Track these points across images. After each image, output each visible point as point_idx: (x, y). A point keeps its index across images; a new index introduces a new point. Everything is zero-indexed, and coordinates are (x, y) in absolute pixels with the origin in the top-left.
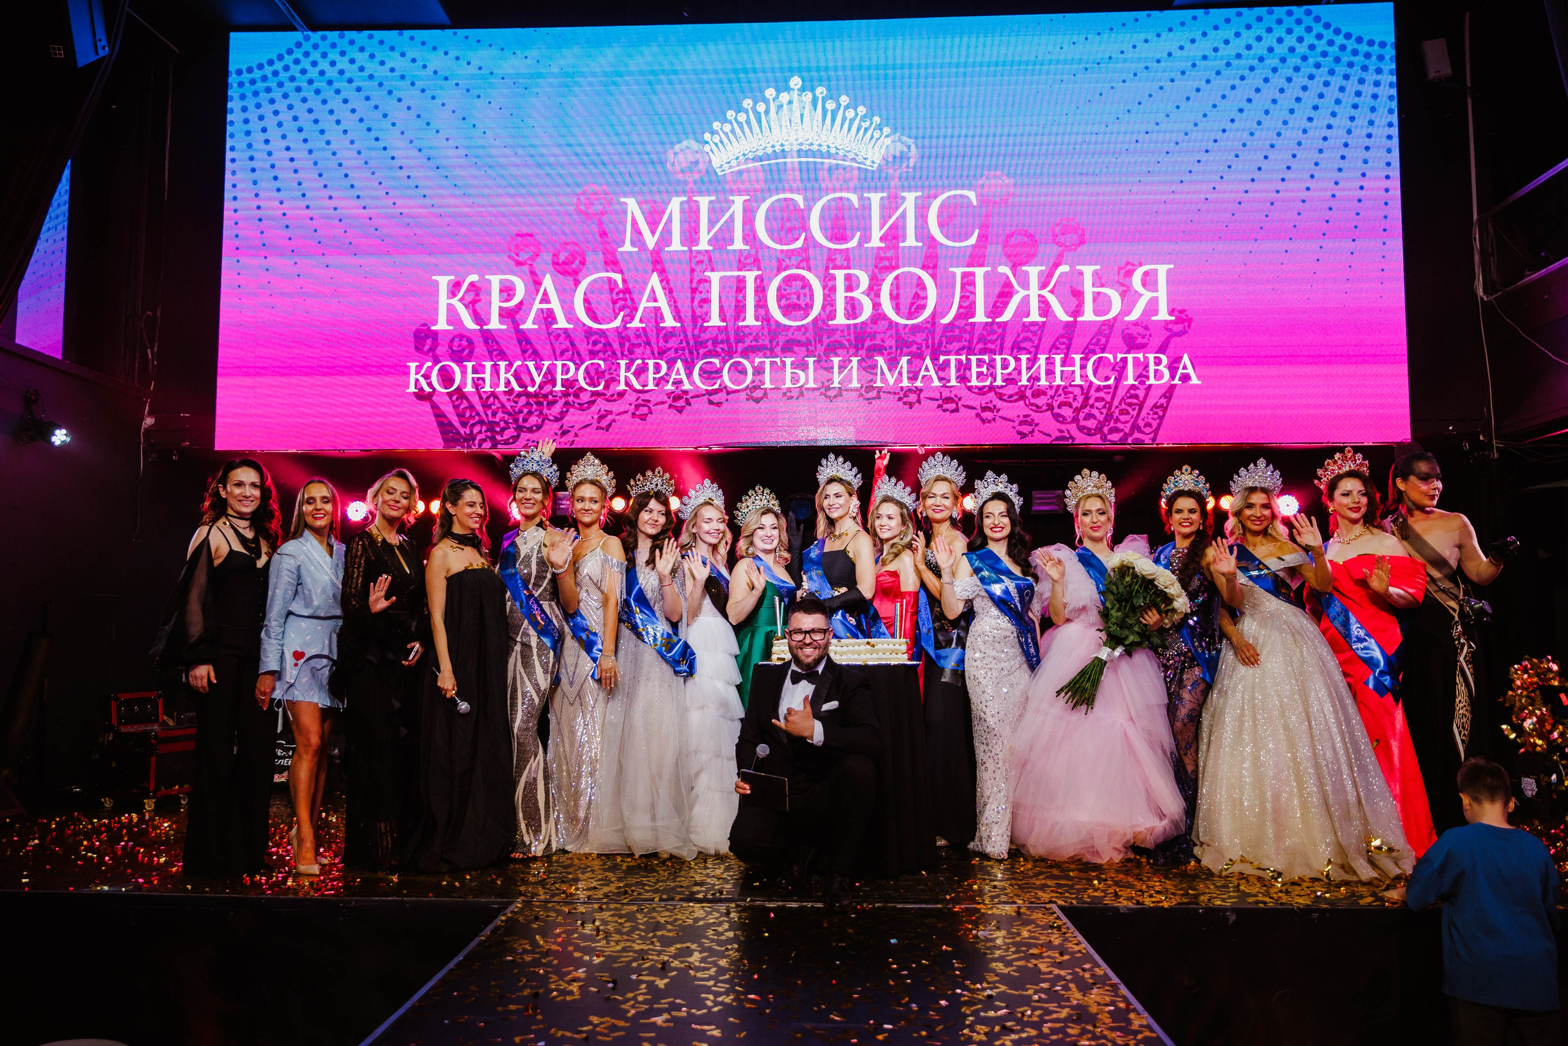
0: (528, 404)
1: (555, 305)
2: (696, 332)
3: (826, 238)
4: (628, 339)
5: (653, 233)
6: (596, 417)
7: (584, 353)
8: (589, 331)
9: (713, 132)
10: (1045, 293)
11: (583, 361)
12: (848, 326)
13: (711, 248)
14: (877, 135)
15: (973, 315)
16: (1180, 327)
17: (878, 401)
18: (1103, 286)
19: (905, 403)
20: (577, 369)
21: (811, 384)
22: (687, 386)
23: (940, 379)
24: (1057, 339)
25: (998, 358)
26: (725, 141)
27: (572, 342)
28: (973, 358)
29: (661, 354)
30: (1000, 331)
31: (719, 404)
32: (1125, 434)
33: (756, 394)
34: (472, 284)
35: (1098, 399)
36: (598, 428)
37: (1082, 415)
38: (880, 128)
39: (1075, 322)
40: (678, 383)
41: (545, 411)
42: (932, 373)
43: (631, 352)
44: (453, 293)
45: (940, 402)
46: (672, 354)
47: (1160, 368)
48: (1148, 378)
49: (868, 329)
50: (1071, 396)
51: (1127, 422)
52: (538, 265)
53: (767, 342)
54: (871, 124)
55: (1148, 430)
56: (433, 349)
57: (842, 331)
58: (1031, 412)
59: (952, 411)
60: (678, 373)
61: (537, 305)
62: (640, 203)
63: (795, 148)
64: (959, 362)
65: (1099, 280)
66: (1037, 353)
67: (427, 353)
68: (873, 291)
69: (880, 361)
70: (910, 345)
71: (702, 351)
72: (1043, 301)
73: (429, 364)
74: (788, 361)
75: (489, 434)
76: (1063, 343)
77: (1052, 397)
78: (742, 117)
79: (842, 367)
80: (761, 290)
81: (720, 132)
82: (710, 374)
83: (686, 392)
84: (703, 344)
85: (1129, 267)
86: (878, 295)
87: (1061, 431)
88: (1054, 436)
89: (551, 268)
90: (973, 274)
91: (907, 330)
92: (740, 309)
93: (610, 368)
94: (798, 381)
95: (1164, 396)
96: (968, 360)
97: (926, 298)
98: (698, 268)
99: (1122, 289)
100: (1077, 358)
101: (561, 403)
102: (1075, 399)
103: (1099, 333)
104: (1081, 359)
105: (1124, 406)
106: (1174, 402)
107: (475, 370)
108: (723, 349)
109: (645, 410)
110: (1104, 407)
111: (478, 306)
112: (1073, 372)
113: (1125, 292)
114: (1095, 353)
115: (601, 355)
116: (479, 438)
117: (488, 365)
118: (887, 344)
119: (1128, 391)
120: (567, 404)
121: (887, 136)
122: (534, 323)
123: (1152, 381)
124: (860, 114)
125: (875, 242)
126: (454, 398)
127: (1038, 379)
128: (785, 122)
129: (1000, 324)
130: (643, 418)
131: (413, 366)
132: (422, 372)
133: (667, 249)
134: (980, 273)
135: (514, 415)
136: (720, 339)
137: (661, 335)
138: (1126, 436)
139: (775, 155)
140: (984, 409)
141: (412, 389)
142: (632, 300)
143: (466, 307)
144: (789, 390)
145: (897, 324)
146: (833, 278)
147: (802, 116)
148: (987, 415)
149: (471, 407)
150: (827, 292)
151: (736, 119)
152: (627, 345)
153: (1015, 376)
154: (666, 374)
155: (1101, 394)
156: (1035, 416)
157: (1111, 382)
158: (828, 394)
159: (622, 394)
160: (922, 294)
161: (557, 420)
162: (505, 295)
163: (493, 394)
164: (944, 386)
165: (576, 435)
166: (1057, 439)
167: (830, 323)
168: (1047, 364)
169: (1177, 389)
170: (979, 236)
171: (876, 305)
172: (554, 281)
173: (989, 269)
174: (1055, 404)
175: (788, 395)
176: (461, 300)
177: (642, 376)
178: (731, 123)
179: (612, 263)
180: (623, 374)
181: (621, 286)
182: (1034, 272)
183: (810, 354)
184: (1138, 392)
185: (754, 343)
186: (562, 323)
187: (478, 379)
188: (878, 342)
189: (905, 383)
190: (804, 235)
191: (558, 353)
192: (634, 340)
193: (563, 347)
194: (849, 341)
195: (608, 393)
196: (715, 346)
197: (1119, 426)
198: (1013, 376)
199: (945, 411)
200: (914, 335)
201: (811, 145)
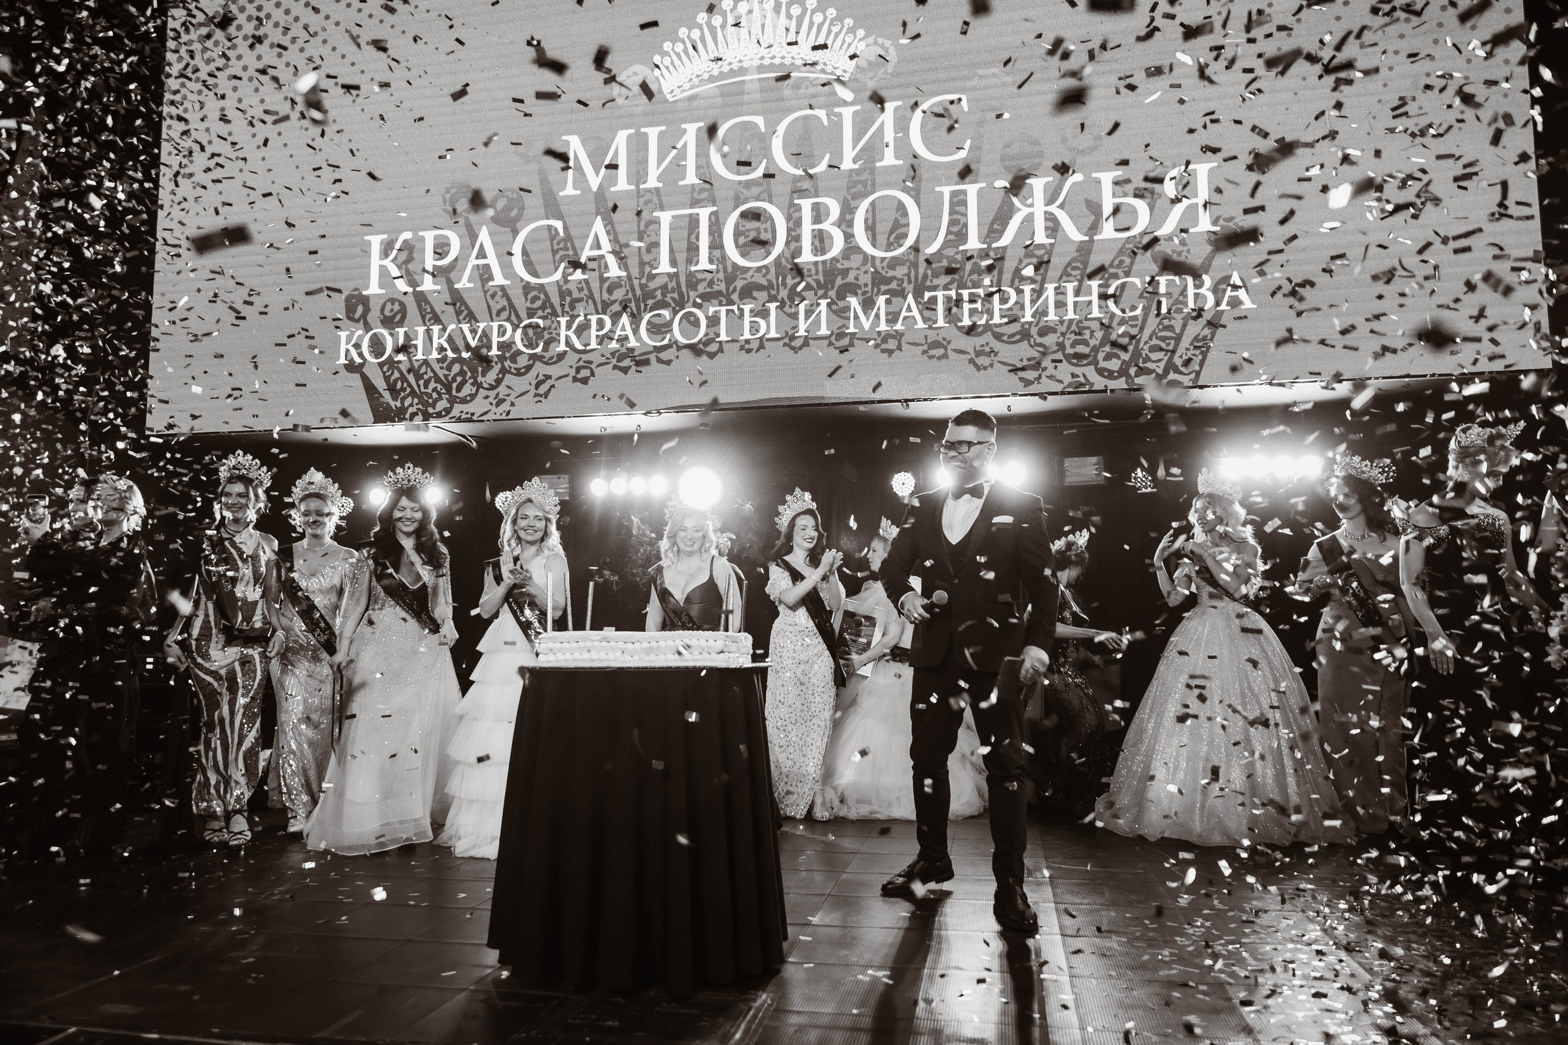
0: (462, 373)
1: (492, 260)
2: (644, 281)
3: (790, 162)
4: (570, 293)
5: (597, 170)
6: (534, 382)
7: (523, 314)
8: (527, 288)
9: (665, 54)
10: (1053, 209)
11: (520, 321)
12: (816, 263)
13: (660, 185)
14: (848, 40)
15: (964, 241)
17: (851, 350)
18: (1125, 195)
19: (883, 351)
20: (514, 330)
21: (773, 334)
22: (633, 343)
23: (925, 320)
24: (1069, 264)
26: (676, 61)
27: (509, 300)
28: (965, 294)
29: (605, 307)
30: (997, 258)
31: (668, 363)
32: (1157, 375)
33: (709, 348)
34: (405, 241)
35: (1121, 335)
36: (536, 395)
37: (1101, 356)
38: (852, 30)
39: (1092, 241)
40: (623, 339)
41: (480, 379)
42: (915, 312)
43: (572, 307)
44: (385, 254)
45: (925, 347)
46: (616, 307)
47: (1202, 291)
48: (1186, 304)
49: (839, 266)
50: (1088, 332)
51: (1160, 360)
52: (474, 217)
53: (722, 287)
54: (842, 26)
55: (1187, 369)
56: (364, 316)
57: (809, 270)
58: (1036, 354)
59: (940, 358)
60: (623, 329)
61: (473, 261)
62: (583, 142)
63: (756, 63)
64: (948, 299)
65: (1120, 189)
66: (1043, 282)
67: (357, 321)
68: (845, 222)
69: (854, 302)
70: (888, 281)
71: (650, 302)
72: (1050, 218)
73: (360, 332)
74: (747, 308)
75: (420, 406)
76: (1076, 268)
77: (1063, 334)
78: (695, 34)
79: (808, 313)
80: (716, 227)
81: (672, 54)
82: (658, 329)
83: (632, 350)
84: (650, 295)
85: (1159, 170)
86: (850, 224)
87: (1073, 375)
88: (1066, 383)
90: (965, 193)
91: (885, 264)
92: (692, 251)
93: (550, 327)
94: (757, 331)
95: (1207, 326)
96: (959, 296)
97: (907, 225)
98: (645, 209)
99: (1152, 198)
100: (1094, 285)
101: (497, 368)
102: (1092, 336)
103: (1121, 252)
104: (1100, 286)
105: (1155, 342)
106: (1221, 333)
107: (407, 337)
108: (673, 299)
109: (585, 373)
110: (1129, 344)
111: (411, 266)
112: (1090, 302)
113: (1155, 201)
114: (1116, 277)
115: (540, 313)
116: (411, 410)
117: (421, 330)
118: (861, 282)
119: (1160, 323)
120: (504, 371)
121: (860, 39)
122: (469, 281)
123: (1191, 308)
124: (830, 17)
125: (848, 164)
126: (385, 369)
127: (1045, 313)
128: (744, 32)
129: (997, 250)
130: (585, 381)
131: (343, 335)
132: (353, 342)
133: (612, 189)
134: (972, 190)
135: (447, 385)
136: (670, 286)
137: (606, 285)
138: (1158, 378)
139: (732, 73)
140: (978, 354)
141: (342, 360)
142: (574, 249)
143: (400, 267)
144: (747, 341)
145: (873, 258)
146: (799, 208)
147: (763, 26)
148: (983, 361)
149: (403, 377)
150: (791, 225)
151: (689, 37)
152: (568, 299)
154: (611, 331)
155: (1126, 328)
156: (1044, 360)
157: (1138, 312)
158: (793, 344)
159: (561, 356)
160: (903, 221)
161: (492, 388)
162: (439, 251)
163: (426, 362)
164: (930, 327)
165: (513, 404)
166: (1069, 385)
167: (795, 261)
168: (1057, 294)
169: (1224, 316)
170: (971, 147)
171: (849, 236)
172: (490, 234)
173: (984, 185)
174: (1068, 343)
175: (746, 347)
176: (393, 261)
177: (584, 334)
178: (684, 43)
179: (553, 208)
180: (563, 332)
181: (562, 234)
182: (1039, 185)
183: (772, 299)
184: (1173, 322)
185: (708, 290)
186: (499, 279)
187: (411, 346)
188: (850, 278)
189: (883, 327)
190: (765, 161)
191: (494, 312)
192: (576, 294)
193: (500, 306)
194: (817, 281)
195: (547, 355)
196: (664, 295)
197: (1150, 365)
198: (1015, 312)
199: (931, 357)
200: (894, 269)
201: (773, 57)
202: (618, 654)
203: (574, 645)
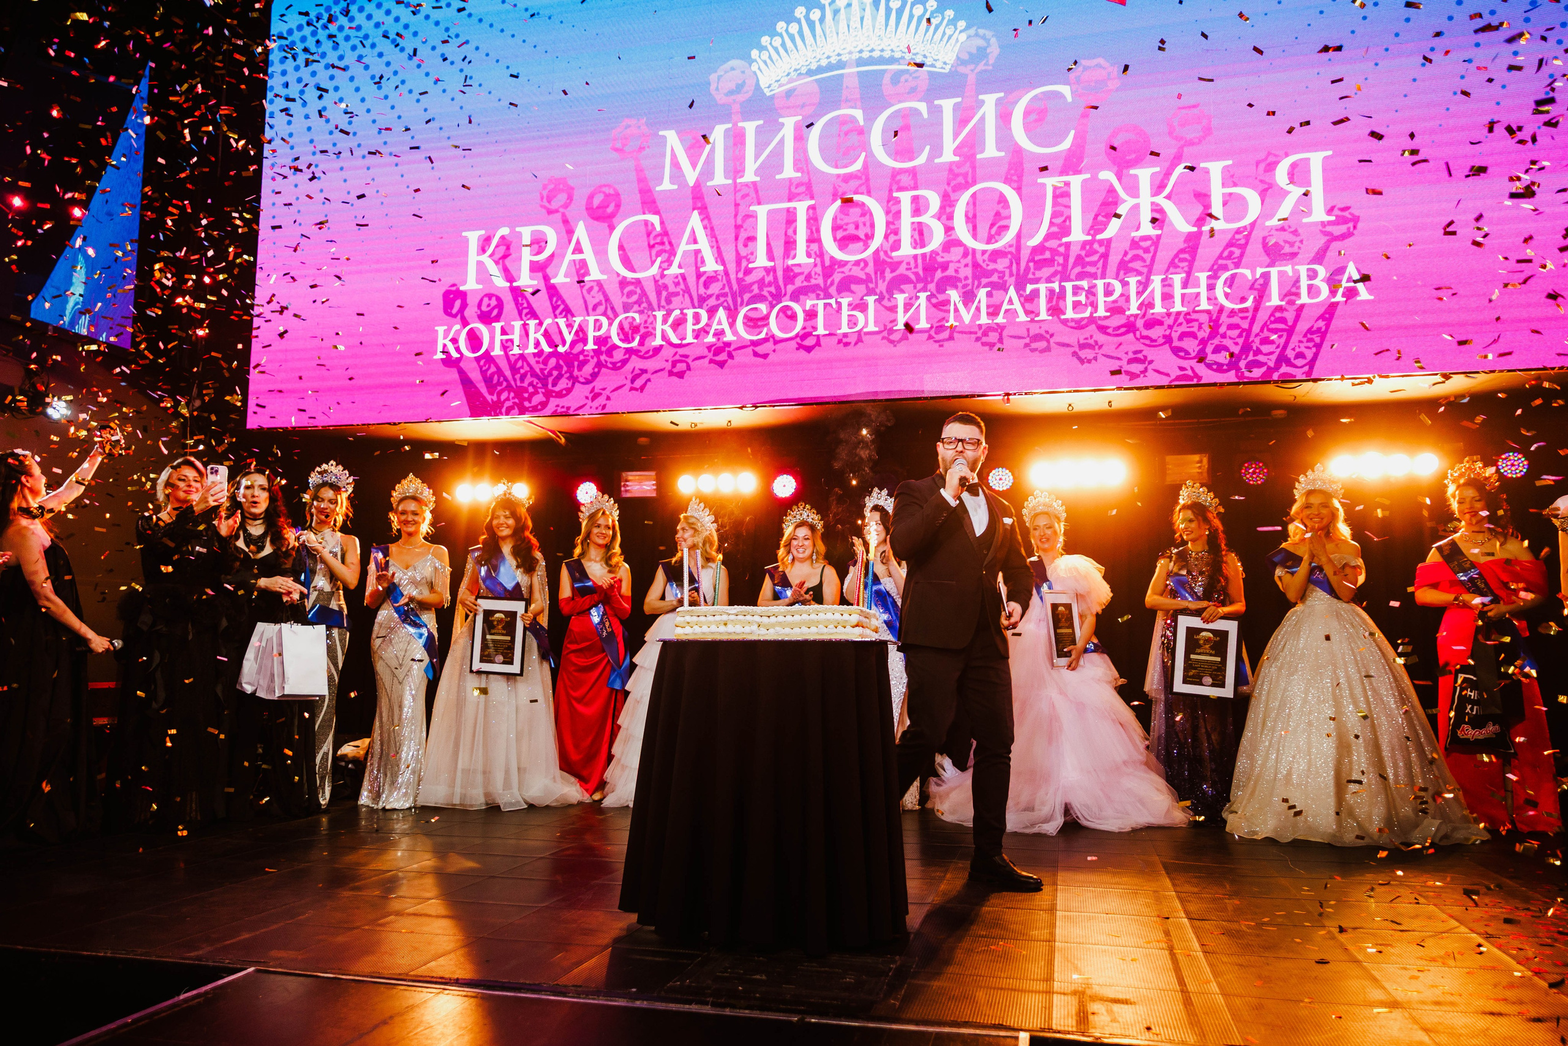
0: (558, 367)
1: (588, 255)
2: (741, 275)
3: (889, 155)
4: (666, 287)
5: (694, 165)
6: (630, 377)
7: (619, 307)
8: (623, 283)
9: (762, 48)
10: (1160, 200)
11: (616, 315)
12: (915, 257)
13: (758, 179)
14: (949, 32)
15: (1067, 231)
16: (1341, 229)
17: (951, 343)
18: (1235, 185)
19: (984, 344)
20: (610, 324)
21: (872, 327)
22: (729, 337)
23: (1027, 313)
24: (1176, 256)
25: (1100, 284)
26: (775, 56)
27: (605, 294)
28: (1069, 286)
29: (702, 300)
30: (1102, 250)
31: (765, 356)
32: (1269, 368)
33: (806, 342)
34: (503, 237)
35: (1231, 327)
36: (632, 389)
37: (1209, 349)
38: (953, 22)
39: (1200, 233)
40: (719, 334)
41: (576, 373)
42: (1017, 305)
43: (669, 301)
44: (483, 250)
45: (1027, 340)
46: (712, 302)
47: (1317, 282)
48: (1298, 295)
49: (939, 259)
50: (1196, 324)
51: (1272, 353)
52: (570, 213)
53: (820, 281)
54: (943, 19)
55: (1300, 362)
56: (461, 311)
57: (908, 264)
58: (1142, 347)
59: (1043, 351)
60: (720, 323)
61: (569, 256)
62: (680, 134)
63: (855, 56)
64: (1051, 291)
65: (1230, 178)
66: (1150, 273)
67: (455, 316)
68: (946, 213)
69: (954, 295)
70: (989, 274)
71: (746, 297)
72: (1157, 209)
73: (457, 327)
74: (845, 302)
75: (516, 400)
76: (1182, 260)
77: (1170, 327)
78: (794, 28)
79: (908, 306)
80: (814, 221)
81: (770, 48)
82: (755, 323)
83: (728, 344)
84: (747, 288)
85: (1271, 159)
86: (950, 217)
87: (1182, 369)
88: (1173, 377)
89: (585, 213)
90: (1068, 184)
91: (986, 256)
92: (790, 245)
93: (646, 322)
94: (856, 324)
95: (1321, 317)
96: (1062, 288)
97: (1009, 217)
98: (742, 203)
99: (1263, 187)
100: (1203, 277)
101: (593, 363)
102: (1200, 328)
103: (1230, 244)
104: (1209, 277)
105: (1266, 334)
106: (1336, 323)
107: (504, 332)
108: (770, 293)
109: (681, 367)
110: (1240, 336)
111: (507, 262)
112: (1198, 294)
113: (1266, 190)
114: (1225, 268)
115: (636, 307)
116: (508, 404)
117: (517, 324)
118: (962, 275)
119: (1272, 315)
120: (600, 365)
121: (961, 32)
122: (566, 276)
123: (1304, 299)
124: (930, 9)
125: (948, 156)
126: (482, 363)
127: (1151, 305)
128: (843, 25)
129: (1101, 242)
130: (681, 375)
131: (441, 330)
132: (450, 337)
133: (709, 184)
134: (1076, 182)
135: (544, 380)
136: (767, 280)
137: (703, 279)
138: (1270, 371)
139: (830, 67)
140: (1082, 346)
141: (440, 356)
142: (670, 243)
143: (497, 263)
144: (845, 335)
145: (974, 250)
146: (898, 201)
147: (862, 19)
148: (1086, 354)
149: (499, 371)
150: (890, 218)
151: (787, 31)
152: (664, 294)
153: (1122, 303)
154: (707, 325)
155: (1236, 320)
156: (1150, 353)
157: (1249, 304)
158: (892, 337)
159: (658, 350)
160: (1004, 213)
161: (588, 382)
162: (536, 247)
163: (522, 357)
164: (1032, 321)
165: (608, 398)
166: (1178, 378)
167: (894, 254)
168: (1164, 286)
169: (1339, 307)
170: (1075, 138)
171: (949, 229)
172: (587, 229)
173: (1088, 176)
174: (1175, 336)
175: (844, 342)
177: (680, 328)
178: (781, 36)
179: (649, 203)
180: (659, 326)
181: (658, 228)
182: (1144, 175)
183: (871, 292)
184: (1285, 314)
185: (805, 284)
187: (507, 341)
188: (950, 272)
189: (984, 320)
190: (863, 154)
191: (590, 307)
192: (672, 289)
193: (596, 301)
194: (916, 274)
195: (643, 349)
196: (761, 289)
197: (1261, 358)
198: (1119, 304)
199: (1035, 350)
200: (995, 261)
201: (872, 51)
202: (755, 627)
203: (711, 618)
